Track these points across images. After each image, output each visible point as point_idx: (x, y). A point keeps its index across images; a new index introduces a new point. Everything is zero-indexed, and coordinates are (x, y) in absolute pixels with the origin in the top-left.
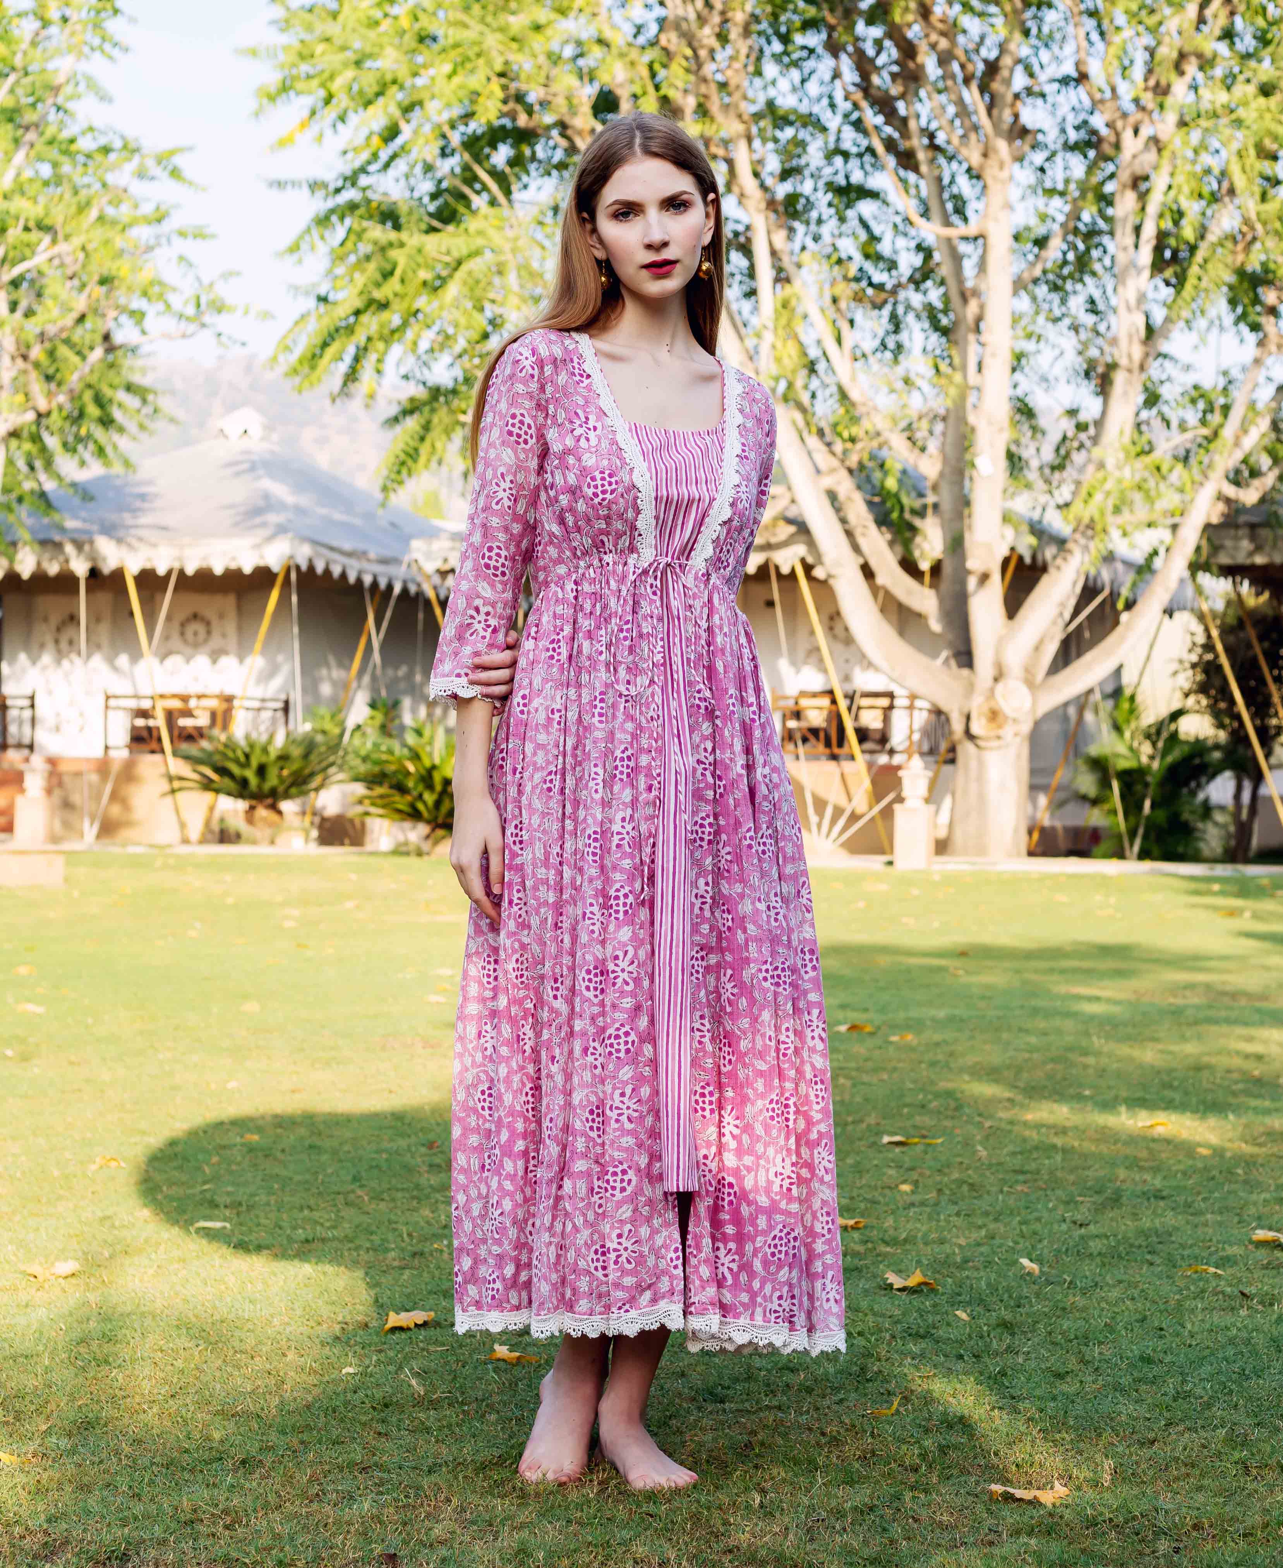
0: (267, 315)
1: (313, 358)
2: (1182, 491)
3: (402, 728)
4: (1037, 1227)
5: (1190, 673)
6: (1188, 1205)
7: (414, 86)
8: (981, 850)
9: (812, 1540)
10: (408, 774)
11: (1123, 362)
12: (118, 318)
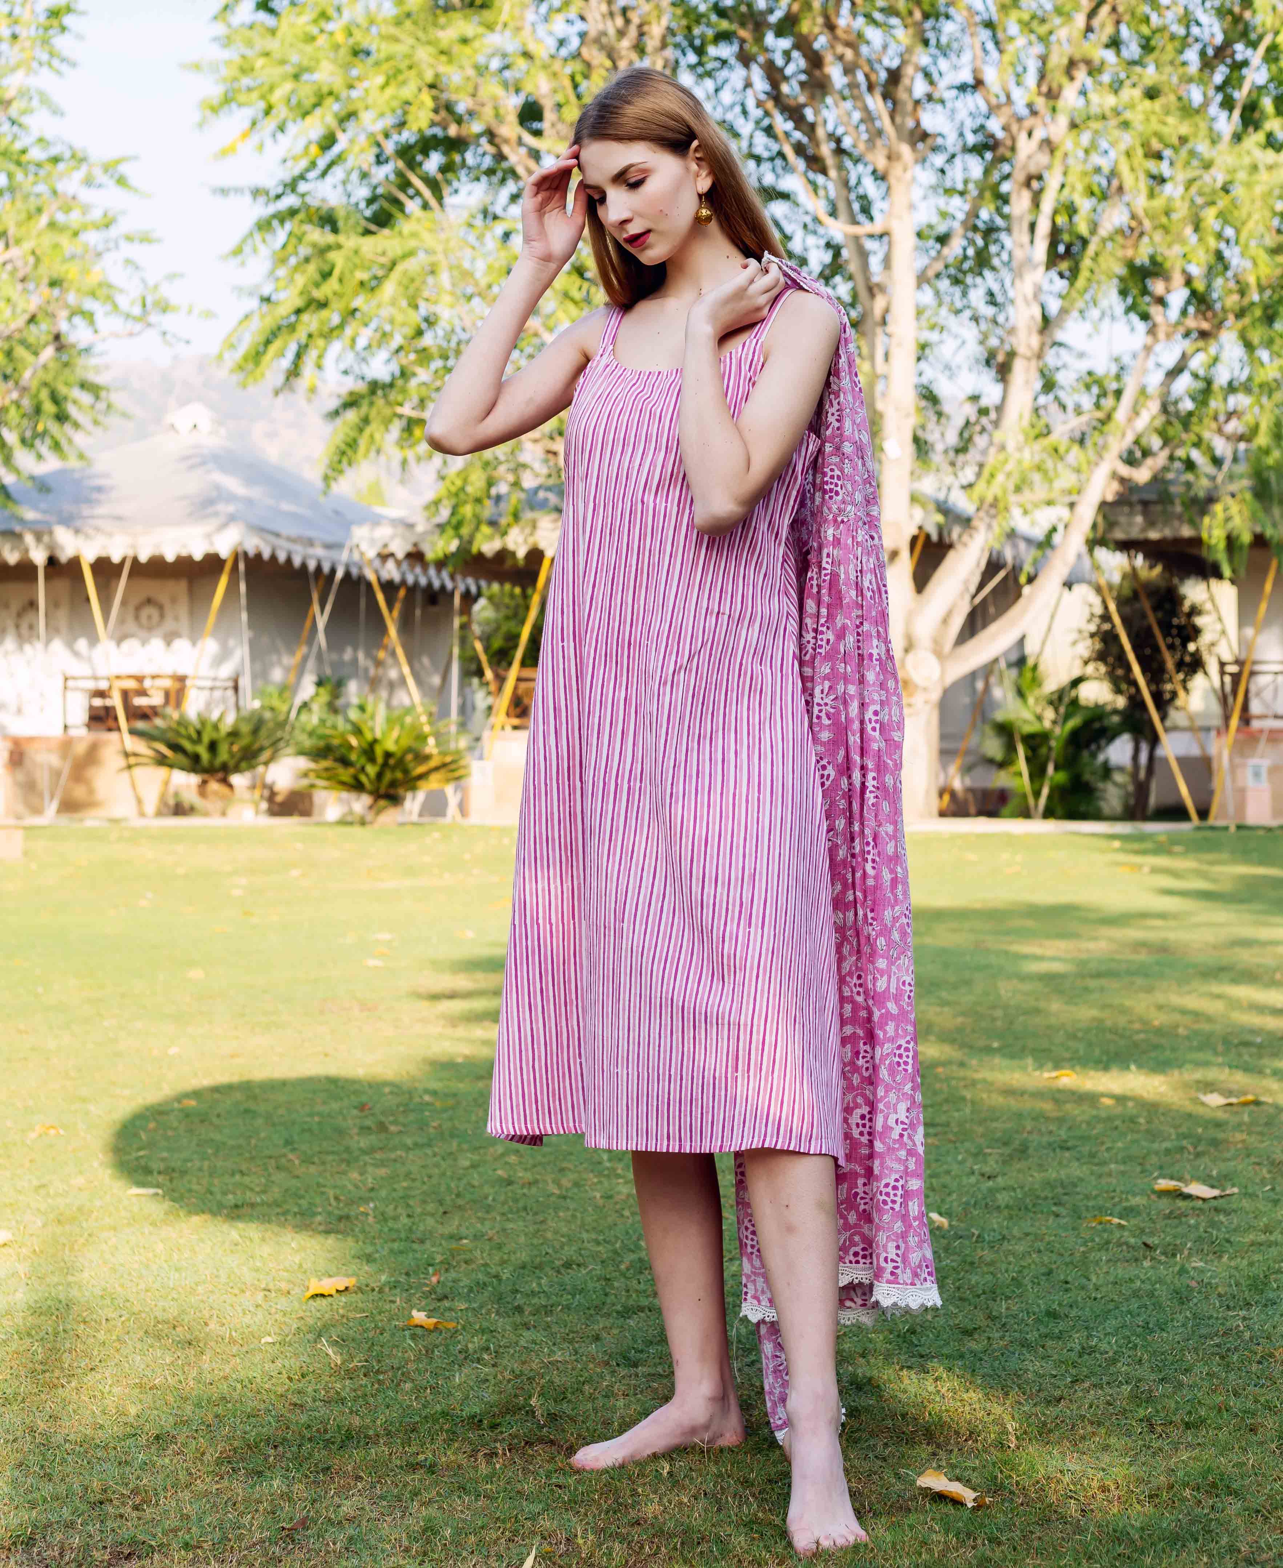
0: (209, 314)
1: (257, 356)
2: (1078, 471)
3: (348, 705)
4: (947, 1180)
5: (1089, 642)
6: (1092, 1155)
7: (349, 97)
9: (719, 1510)
10: (351, 748)
11: (1022, 349)
12: (70, 319)
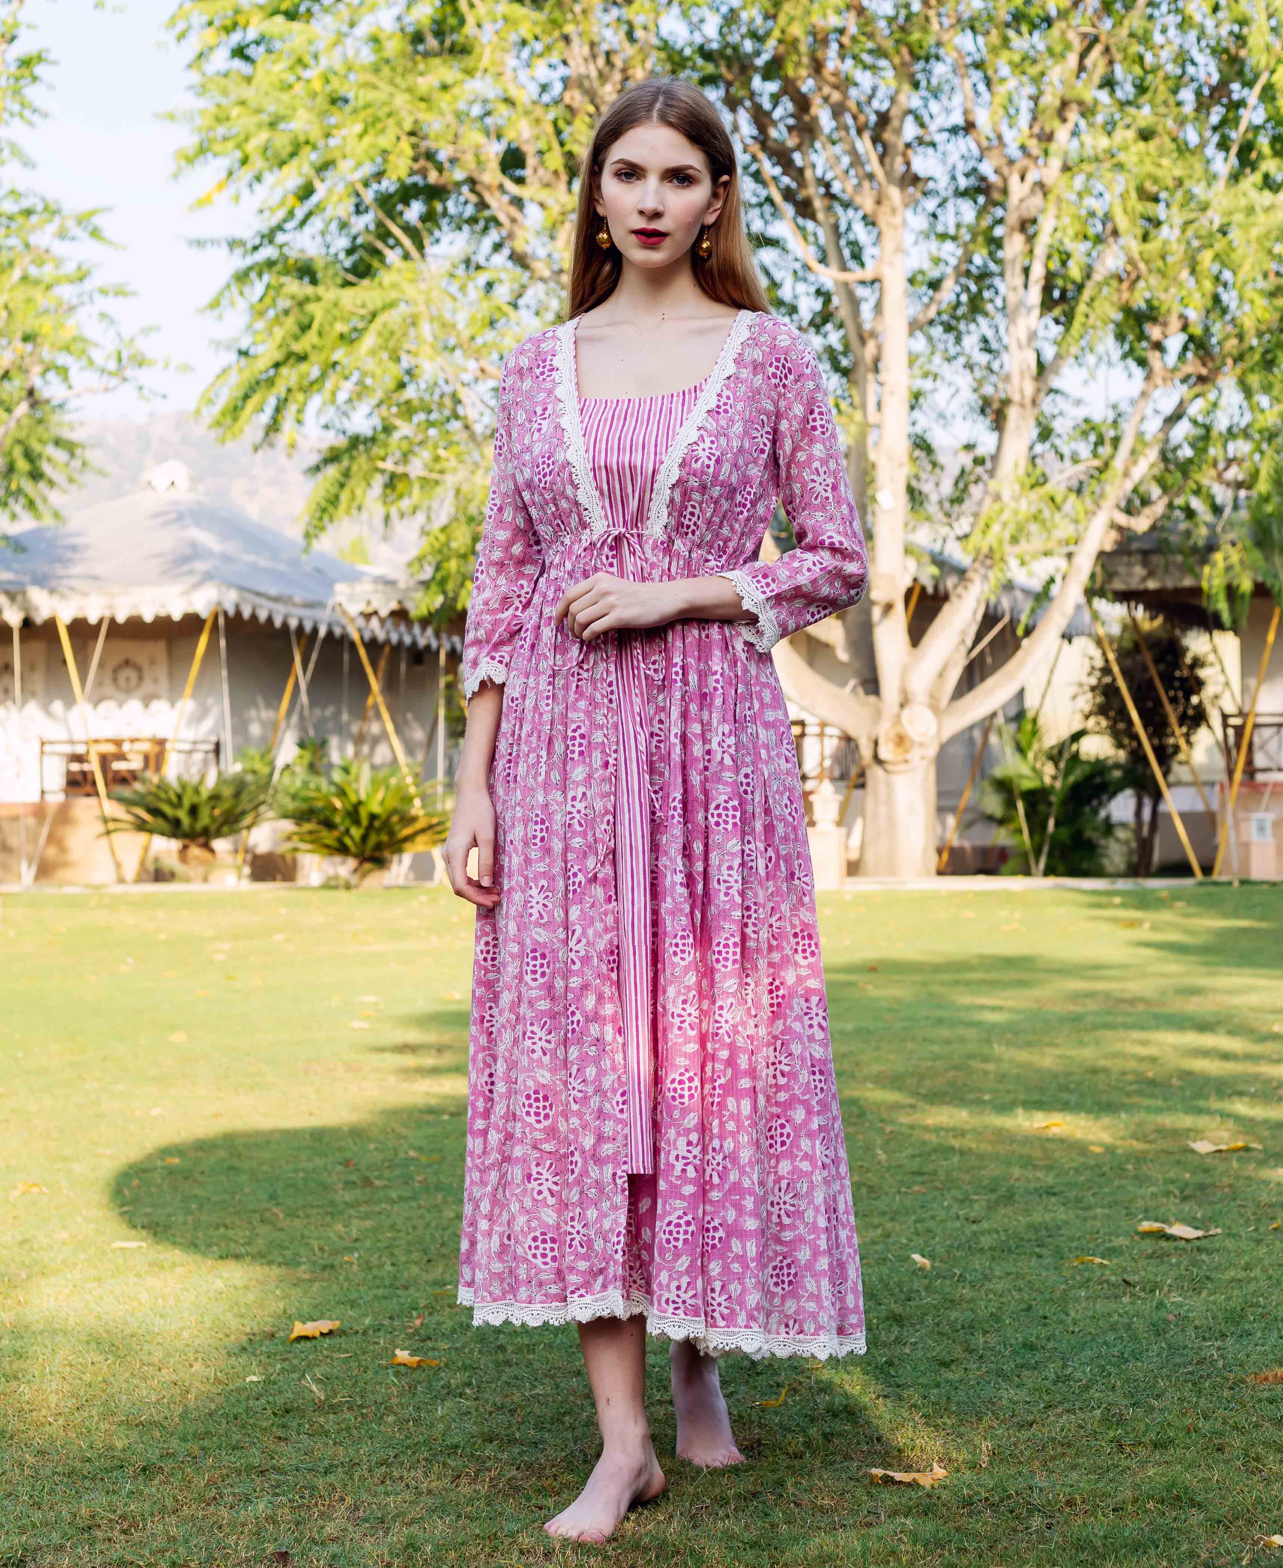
0: (186, 368)
1: (235, 411)
2: (1076, 521)
3: (330, 766)
4: (931, 1224)
5: (1090, 695)
6: (1078, 1200)
7: (326, 146)
8: (892, 870)
9: (695, 1527)
10: (335, 809)
11: (1016, 397)
12: (43, 374)
